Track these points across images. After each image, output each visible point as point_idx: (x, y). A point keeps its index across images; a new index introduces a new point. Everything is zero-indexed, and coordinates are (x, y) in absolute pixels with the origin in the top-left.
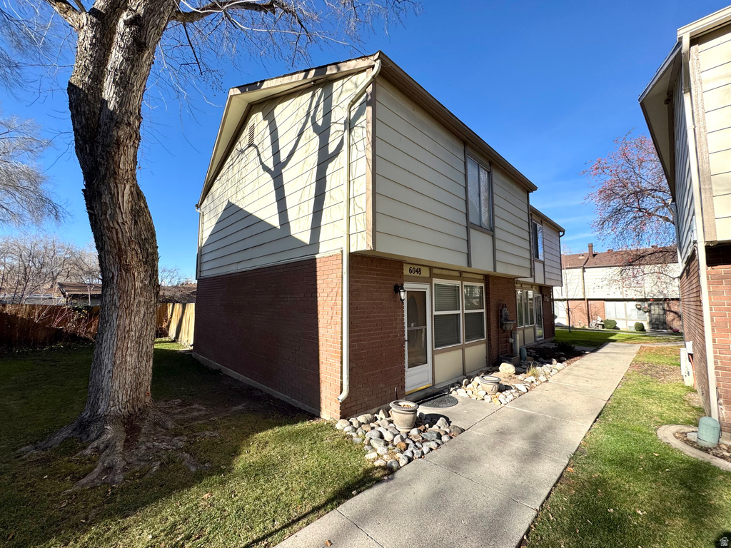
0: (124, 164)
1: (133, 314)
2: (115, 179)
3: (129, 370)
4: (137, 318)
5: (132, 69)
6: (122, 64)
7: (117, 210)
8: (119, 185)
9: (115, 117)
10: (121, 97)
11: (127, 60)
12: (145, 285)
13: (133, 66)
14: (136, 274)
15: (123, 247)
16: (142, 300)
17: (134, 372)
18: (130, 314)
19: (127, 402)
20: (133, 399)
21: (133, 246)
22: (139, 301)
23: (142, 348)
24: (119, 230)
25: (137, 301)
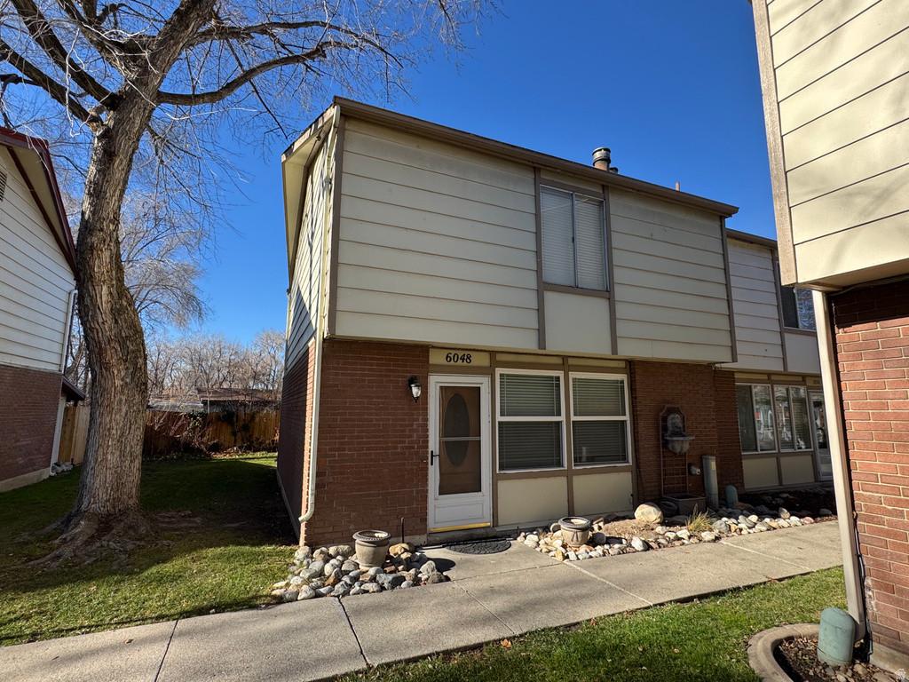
0: (99, 267)
1: (114, 411)
2: (92, 282)
3: (110, 468)
4: (118, 416)
5: (104, 179)
6: (95, 176)
7: (98, 310)
8: (96, 288)
9: (89, 225)
10: (95, 206)
11: (99, 171)
12: (126, 383)
13: (105, 176)
14: (116, 372)
15: (103, 346)
16: (124, 398)
17: (115, 471)
18: (111, 412)
19: (107, 501)
20: (114, 499)
21: (112, 345)
22: (121, 400)
23: (125, 448)
24: (99, 330)
25: (117, 399)
